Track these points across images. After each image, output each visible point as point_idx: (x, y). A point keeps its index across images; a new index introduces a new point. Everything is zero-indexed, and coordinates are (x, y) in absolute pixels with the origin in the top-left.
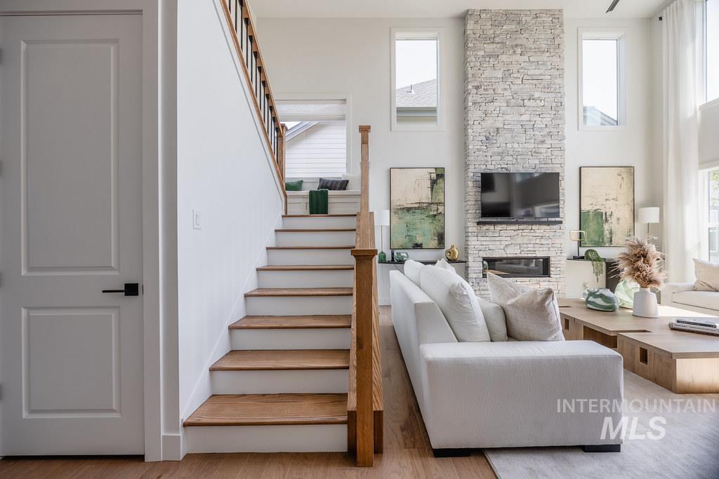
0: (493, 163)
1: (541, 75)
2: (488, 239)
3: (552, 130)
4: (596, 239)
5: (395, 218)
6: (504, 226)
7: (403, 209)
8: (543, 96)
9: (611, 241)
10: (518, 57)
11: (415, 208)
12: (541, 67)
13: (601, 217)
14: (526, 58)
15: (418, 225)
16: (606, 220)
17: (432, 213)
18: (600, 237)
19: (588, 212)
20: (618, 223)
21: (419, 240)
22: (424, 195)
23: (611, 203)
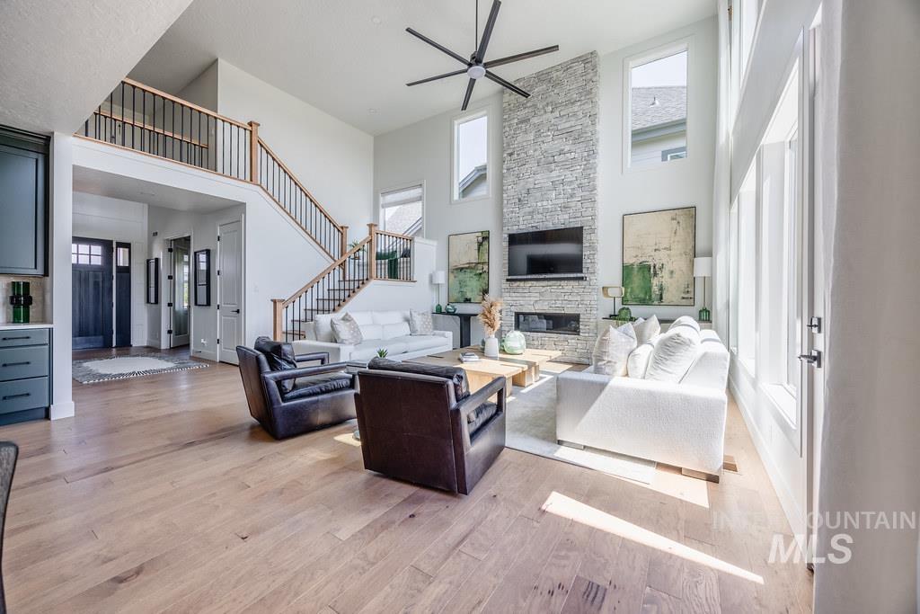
0: (525, 222)
1: (571, 127)
2: (518, 295)
3: (583, 181)
4: (642, 296)
5: (452, 276)
6: (535, 283)
7: (457, 269)
8: (573, 148)
9: (661, 298)
10: (549, 116)
11: (467, 268)
12: (572, 119)
13: (647, 270)
14: (557, 114)
15: (468, 283)
16: (655, 274)
17: (478, 272)
18: (646, 293)
19: (632, 265)
20: (671, 278)
21: (469, 295)
22: (472, 257)
23: (663, 254)
